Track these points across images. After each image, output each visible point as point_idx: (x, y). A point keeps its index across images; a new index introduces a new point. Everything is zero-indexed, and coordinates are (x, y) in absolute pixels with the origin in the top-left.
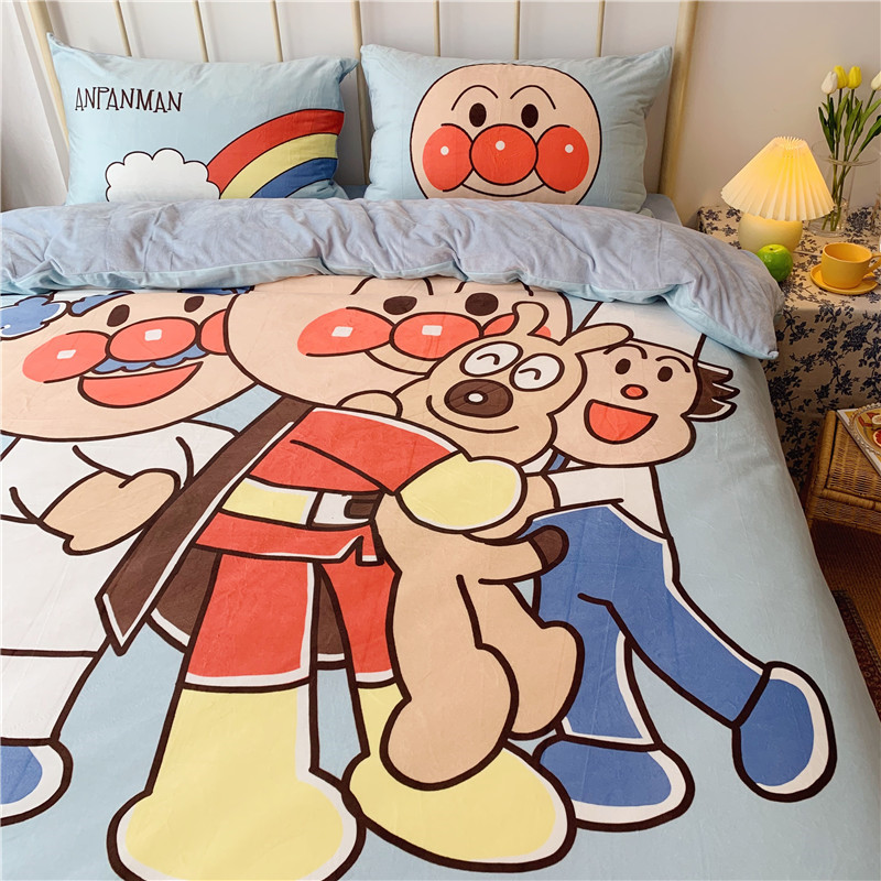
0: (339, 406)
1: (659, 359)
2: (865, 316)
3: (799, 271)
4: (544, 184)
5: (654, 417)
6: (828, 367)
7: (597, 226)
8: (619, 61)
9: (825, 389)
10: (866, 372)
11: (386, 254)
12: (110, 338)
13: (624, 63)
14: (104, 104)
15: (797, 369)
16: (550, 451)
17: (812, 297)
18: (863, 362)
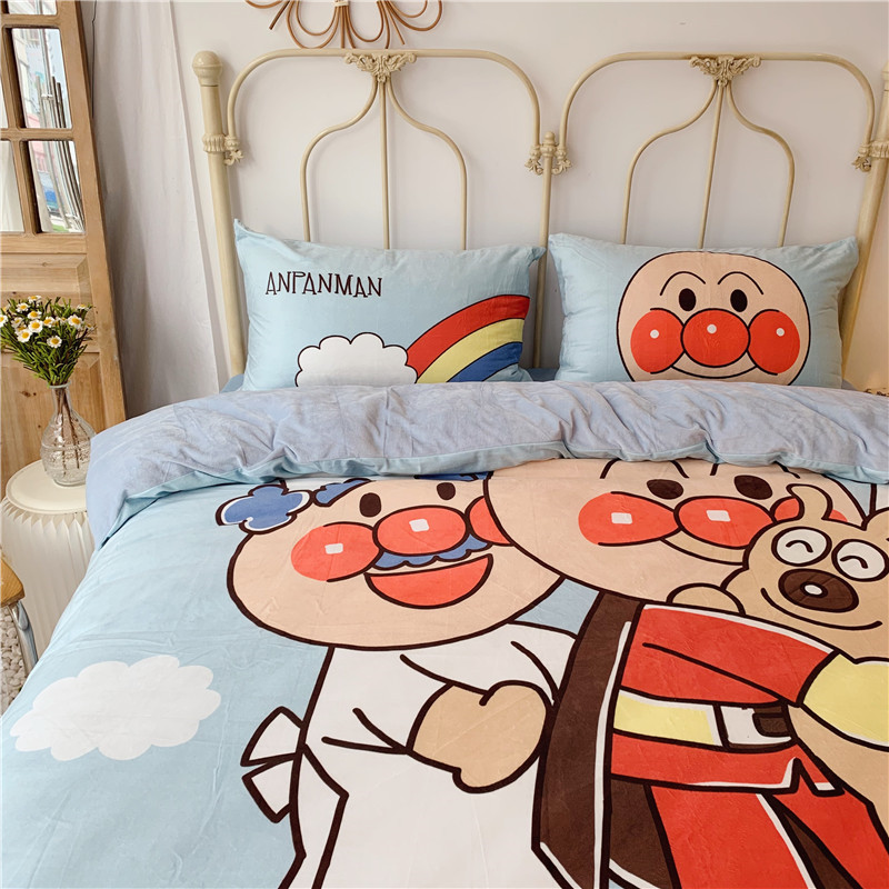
0: (669, 601)
4: (757, 366)
7: (858, 407)
8: (810, 250)
11: (635, 436)
12: (375, 529)
13: (815, 252)
14: (300, 288)
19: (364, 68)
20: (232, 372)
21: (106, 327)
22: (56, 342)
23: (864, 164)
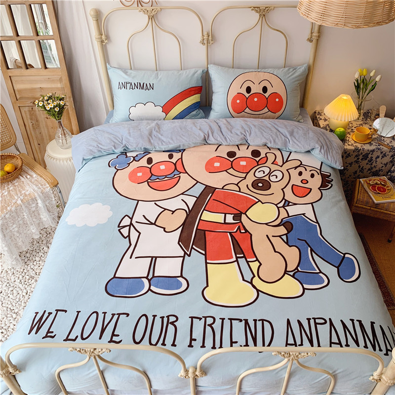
0: (223, 189)
1: (310, 171)
2: (368, 150)
3: (348, 135)
4: (269, 111)
5: (311, 189)
6: (357, 165)
7: (290, 129)
8: (292, 70)
9: (356, 172)
10: (369, 166)
11: (225, 138)
12: (150, 168)
13: (293, 70)
14: (128, 88)
15: (347, 166)
16: (284, 200)
17: (352, 144)
18: (367, 164)
19: (145, 14)
20: (110, 109)
21: (70, 97)
22: (57, 109)
23: (310, 40)
